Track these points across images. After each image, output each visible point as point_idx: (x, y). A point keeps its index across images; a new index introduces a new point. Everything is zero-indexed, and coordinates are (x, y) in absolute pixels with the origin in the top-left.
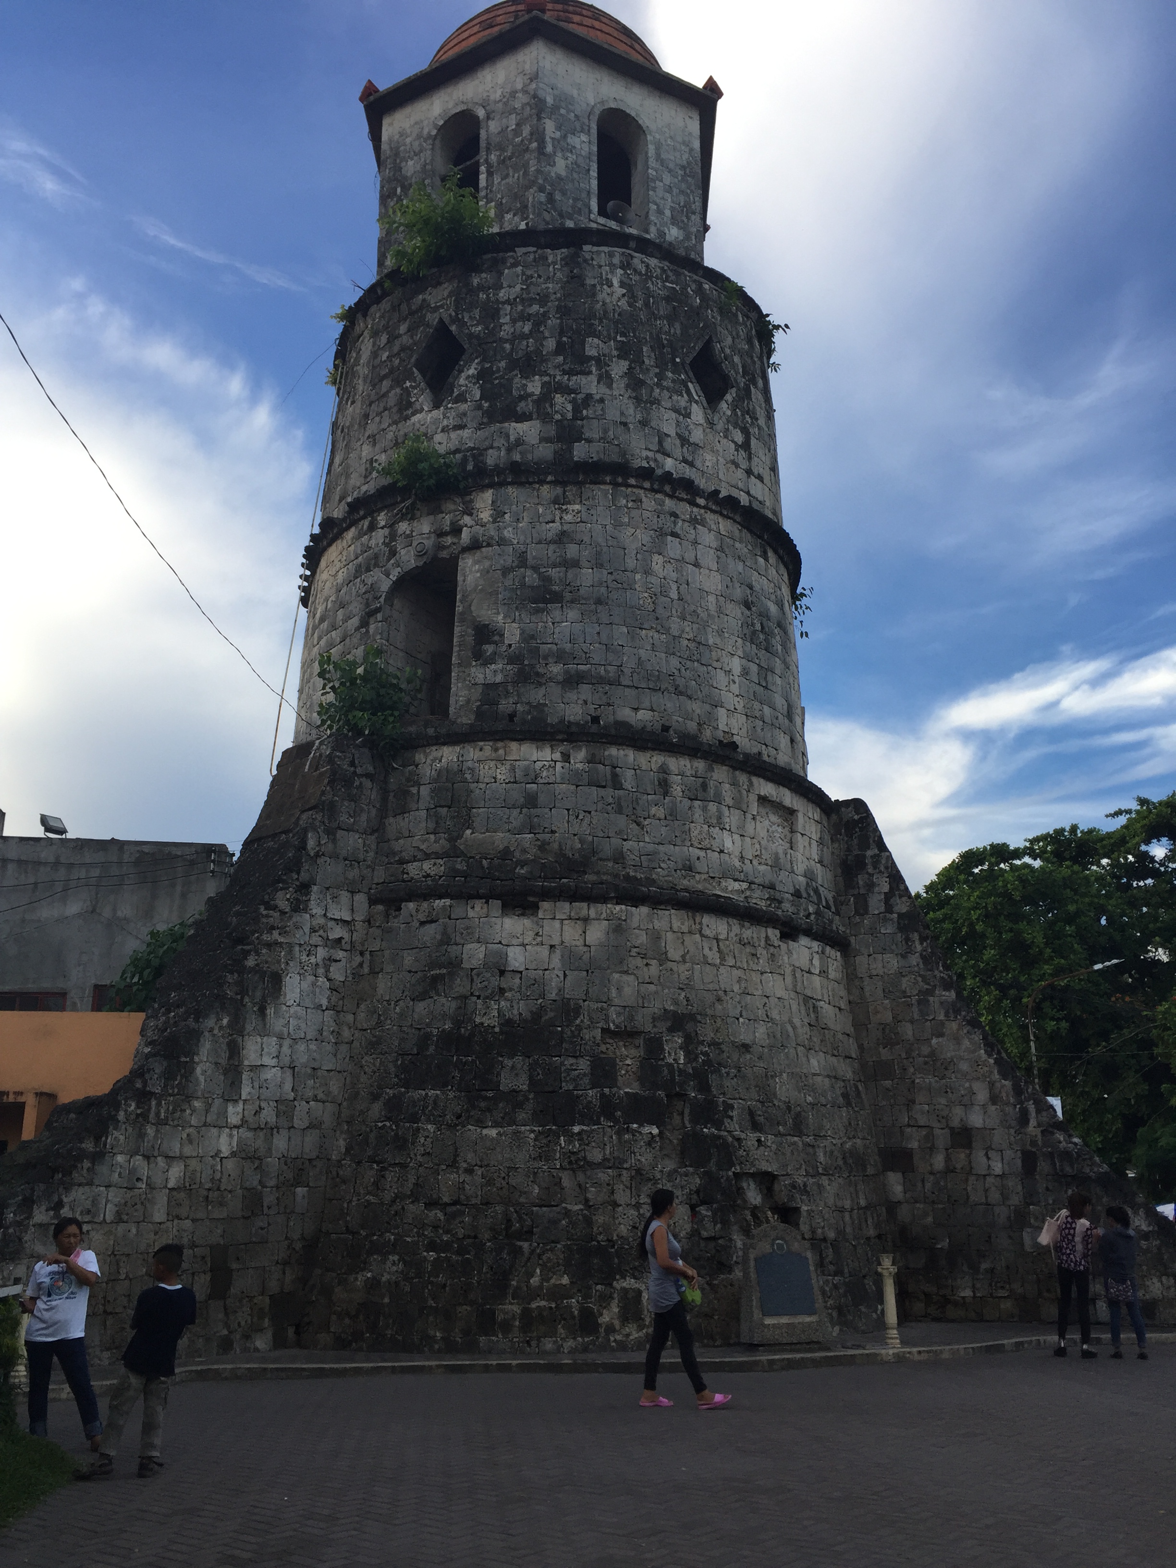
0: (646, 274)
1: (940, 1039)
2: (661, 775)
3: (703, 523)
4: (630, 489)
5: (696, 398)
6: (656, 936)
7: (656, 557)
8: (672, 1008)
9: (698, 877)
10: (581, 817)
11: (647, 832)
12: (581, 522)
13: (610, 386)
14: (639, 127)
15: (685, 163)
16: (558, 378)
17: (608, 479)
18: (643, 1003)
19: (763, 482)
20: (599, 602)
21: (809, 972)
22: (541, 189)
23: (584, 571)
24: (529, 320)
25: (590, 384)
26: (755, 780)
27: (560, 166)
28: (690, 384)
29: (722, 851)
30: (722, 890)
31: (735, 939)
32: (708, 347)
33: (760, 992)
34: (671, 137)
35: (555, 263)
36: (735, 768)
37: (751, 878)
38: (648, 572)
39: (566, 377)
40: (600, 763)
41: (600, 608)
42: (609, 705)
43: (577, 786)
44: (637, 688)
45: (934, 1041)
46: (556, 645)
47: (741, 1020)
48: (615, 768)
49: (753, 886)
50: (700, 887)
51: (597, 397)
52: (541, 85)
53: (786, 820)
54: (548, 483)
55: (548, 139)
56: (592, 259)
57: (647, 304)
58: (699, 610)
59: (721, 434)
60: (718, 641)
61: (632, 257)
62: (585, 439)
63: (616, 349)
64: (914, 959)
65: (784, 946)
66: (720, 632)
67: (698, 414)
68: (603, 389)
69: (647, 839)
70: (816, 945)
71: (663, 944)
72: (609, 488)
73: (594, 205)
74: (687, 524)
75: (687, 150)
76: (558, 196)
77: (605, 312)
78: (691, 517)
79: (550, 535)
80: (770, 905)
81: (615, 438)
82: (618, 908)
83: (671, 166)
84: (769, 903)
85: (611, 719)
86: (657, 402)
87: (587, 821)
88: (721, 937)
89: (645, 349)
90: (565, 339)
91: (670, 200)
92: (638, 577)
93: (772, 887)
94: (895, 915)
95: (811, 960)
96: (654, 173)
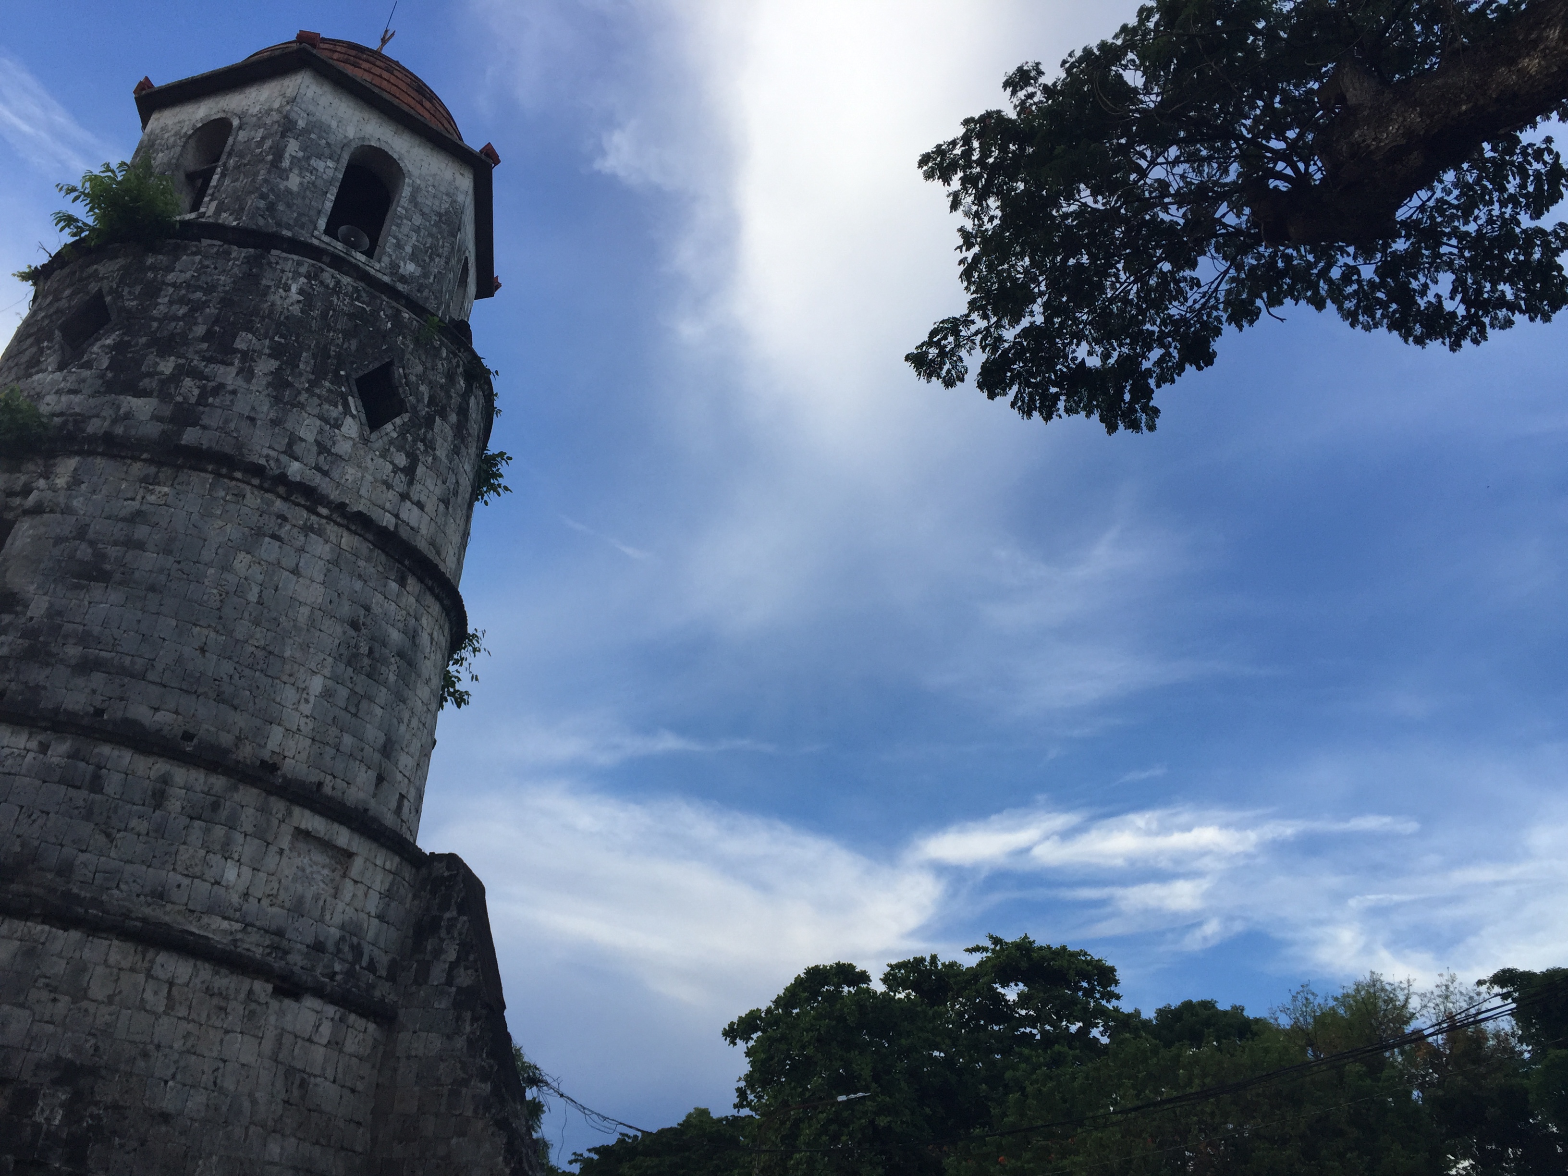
0: (334, 289)
1: (461, 1139)
2: (158, 785)
3: (320, 533)
4: (234, 483)
5: (354, 412)
6: (80, 969)
7: (242, 555)
8: (69, 1056)
9: (169, 907)
10: (34, 817)
11: (116, 846)
12: (165, 504)
13: (248, 380)
14: (400, 169)
15: (443, 211)
16: (195, 362)
17: (210, 468)
18: (30, 1045)
19: (423, 510)
20: (152, 589)
21: (310, 1040)
22: (263, 197)
23: (148, 554)
24: (187, 305)
25: (228, 375)
26: (297, 811)
27: (294, 182)
28: (350, 398)
29: (217, 883)
30: (201, 927)
31: (199, 986)
32: (386, 370)
33: (215, 1054)
34: (434, 186)
35: (236, 259)
36: (269, 793)
37: (249, 919)
38: (226, 568)
39: (204, 364)
40: (83, 760)
41: (150, 595)
42: (122, 699)
43: (44, 782)
44: (165, 686)
45: (454, 1141)
46: (84, 625)
47: (171, 1083)
48: (101, 769)
49: (249, 929)
50: (167, 919)
51: (230, 388)
52: (296, 109)
53: (339, 863)
54: (145, 460)
55: (287, 155)
56: (277, 263)
57: (324, 315)
58: (283, 619)
59: (377, 453)
60: (298, 655)
61: (323, 270)
62: (201, 426)
63: (269, 348)
64: (460, 1043)
65: (274, 1004)
66: (305, 647)
67: (351, 427)
68: (240, 382)
69: (113, 854)
70: (331, 1010)
71: (87, 979)
72: (210, 478)
73: (322, 223)
74: (296, 530)
75: (449, 200)
76: (281, 207)
77: (271, 312)
78: (305, 524)
79: (124, 513)
80: (269, 954)
81: (236, 429)
82: (39, 928)
83: (426, 210)
84: (268, 950)
85: (119, 714)
86: (302, 406)
87: (40, 822)
88: (179, 981)
89: (304, 354)
90: (217, 329)
91: (414, 238)
92: (211, 571)
93: (280, 933)
94: (454, 989)
95: (317, 1027)
96: (404, 212)
